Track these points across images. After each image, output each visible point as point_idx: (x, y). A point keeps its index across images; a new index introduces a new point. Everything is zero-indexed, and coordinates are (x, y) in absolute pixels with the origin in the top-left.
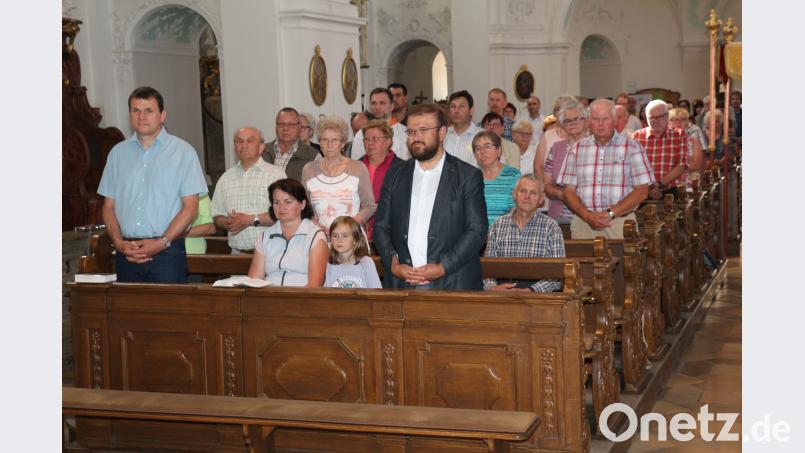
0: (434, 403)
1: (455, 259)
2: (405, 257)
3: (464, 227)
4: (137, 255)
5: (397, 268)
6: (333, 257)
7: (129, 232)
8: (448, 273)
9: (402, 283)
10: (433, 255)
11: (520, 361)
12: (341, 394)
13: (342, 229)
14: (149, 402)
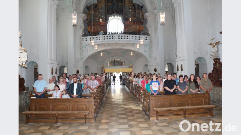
0: (77, 111)
1: (79, 94)
2: (73, 94)
3: (80, 91)
4: (39, 95)
5: (72, 96)
6: (63, 95)
7: (38, 92)
8: (78, 96)
9: (73, 97)
10: (77, 94)
11: (87, 105)
12: (66, 110)
13: (64, 91)
14: (41, 112)
